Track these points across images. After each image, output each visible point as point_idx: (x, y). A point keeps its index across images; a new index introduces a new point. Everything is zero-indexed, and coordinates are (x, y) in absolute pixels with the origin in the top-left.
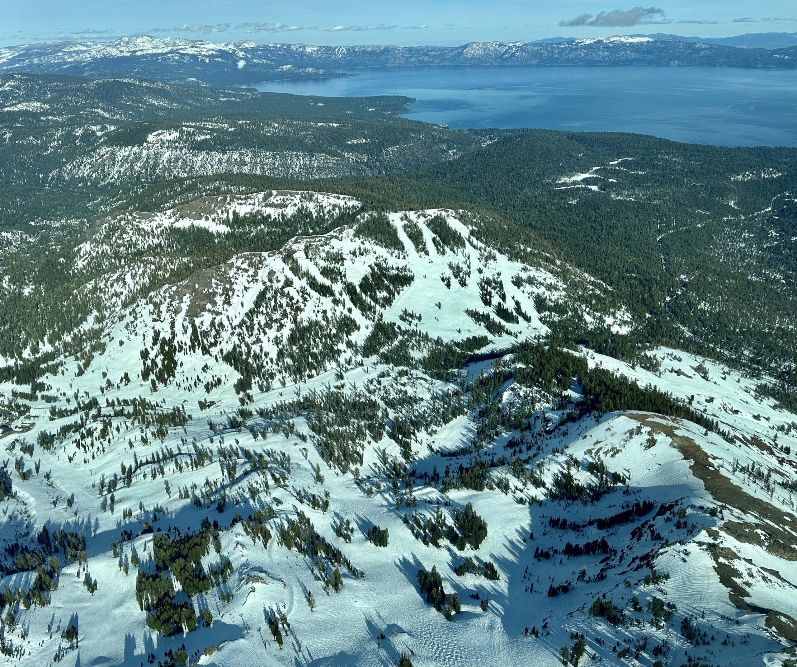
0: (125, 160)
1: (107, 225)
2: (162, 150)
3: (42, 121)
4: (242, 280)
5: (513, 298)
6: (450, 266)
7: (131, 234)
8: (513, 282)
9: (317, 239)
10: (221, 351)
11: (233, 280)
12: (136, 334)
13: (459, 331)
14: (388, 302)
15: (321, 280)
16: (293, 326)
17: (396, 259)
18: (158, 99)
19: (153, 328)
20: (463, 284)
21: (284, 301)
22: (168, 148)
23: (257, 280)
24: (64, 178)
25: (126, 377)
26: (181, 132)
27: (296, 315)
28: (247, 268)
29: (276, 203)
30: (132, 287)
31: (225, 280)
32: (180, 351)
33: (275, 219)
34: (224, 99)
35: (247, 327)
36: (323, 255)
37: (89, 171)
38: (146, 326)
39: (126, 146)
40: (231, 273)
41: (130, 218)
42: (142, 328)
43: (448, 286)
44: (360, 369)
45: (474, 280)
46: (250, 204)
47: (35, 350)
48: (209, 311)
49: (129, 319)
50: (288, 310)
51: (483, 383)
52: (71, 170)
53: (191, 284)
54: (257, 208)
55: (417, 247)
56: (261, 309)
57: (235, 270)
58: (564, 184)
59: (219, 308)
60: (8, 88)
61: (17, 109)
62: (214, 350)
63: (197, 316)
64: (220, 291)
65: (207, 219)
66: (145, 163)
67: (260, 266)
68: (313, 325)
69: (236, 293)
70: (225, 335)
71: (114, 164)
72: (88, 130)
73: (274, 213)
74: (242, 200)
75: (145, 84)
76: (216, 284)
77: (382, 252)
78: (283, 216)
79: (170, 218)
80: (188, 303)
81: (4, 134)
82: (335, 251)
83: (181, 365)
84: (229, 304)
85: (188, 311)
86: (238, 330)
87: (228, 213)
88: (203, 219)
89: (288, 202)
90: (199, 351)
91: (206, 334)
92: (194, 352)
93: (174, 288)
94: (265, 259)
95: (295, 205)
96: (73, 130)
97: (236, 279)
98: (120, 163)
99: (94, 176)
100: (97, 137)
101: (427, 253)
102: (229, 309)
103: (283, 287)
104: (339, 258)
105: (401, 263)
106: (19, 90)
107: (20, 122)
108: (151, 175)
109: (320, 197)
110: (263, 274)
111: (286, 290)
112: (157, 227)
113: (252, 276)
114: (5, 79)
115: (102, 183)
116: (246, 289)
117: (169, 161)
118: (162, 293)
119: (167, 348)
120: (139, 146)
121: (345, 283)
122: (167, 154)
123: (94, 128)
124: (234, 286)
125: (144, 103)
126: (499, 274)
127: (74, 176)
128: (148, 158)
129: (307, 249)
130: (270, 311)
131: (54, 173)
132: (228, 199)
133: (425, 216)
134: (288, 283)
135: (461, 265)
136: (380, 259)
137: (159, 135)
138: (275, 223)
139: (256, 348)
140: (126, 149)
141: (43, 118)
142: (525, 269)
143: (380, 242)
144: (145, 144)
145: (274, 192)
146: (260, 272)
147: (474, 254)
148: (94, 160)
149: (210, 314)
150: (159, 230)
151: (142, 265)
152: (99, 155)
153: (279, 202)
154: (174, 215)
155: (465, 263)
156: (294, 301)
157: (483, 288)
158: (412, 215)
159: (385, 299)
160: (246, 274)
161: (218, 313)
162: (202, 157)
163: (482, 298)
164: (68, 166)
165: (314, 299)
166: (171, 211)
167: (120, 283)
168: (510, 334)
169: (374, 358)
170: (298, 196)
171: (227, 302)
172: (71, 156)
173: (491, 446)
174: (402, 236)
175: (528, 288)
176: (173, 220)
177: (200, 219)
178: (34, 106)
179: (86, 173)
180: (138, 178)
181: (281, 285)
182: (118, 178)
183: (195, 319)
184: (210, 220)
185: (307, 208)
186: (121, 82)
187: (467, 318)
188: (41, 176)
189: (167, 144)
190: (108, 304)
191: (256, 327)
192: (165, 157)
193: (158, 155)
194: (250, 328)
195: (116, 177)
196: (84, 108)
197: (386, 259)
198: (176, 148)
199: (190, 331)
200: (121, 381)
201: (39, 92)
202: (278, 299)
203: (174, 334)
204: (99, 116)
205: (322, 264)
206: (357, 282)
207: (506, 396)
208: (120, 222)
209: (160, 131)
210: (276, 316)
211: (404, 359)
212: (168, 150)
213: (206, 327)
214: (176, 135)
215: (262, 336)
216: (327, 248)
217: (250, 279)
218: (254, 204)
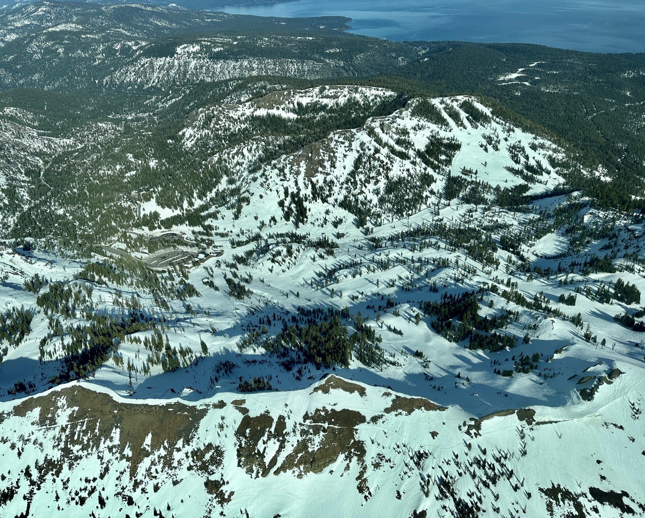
0: (161, 68)
1: (204, 114)
2: (189, 60)
3: (82, 38)
4: (341, 150)
5: (534, 158)
6: (484, 137)
7: (224, 121)
8: (530, 147)
9: (387, 119)
10: (336, 200)
11: (334, 150)
12: (271, 190)
13: (506, 182)
14: (448, 162)
15: (398, 148)
16: (386, 181)
17: (445, 132)
18: (160, 20)
19: (283, 185)
20: (496, 149)
21: (376, 163)
22: (193, 58)
23: (352, 150)
24: (116, 83)
25: (273, 219)
26: (202, 46)
27: (387, 173)
28: (343, 141)
29: (330, 95)
30: (250, 158)
31: (329, 149)
32: (306, 201)
33: (331, 107)
34: (209, 20)
35: (352, 183)
36: (394, 130)
37: (134, 77)
38: (277, 184)
39: (161, 57)
40: (332, 145)
41: (221, 109)
42: (274, 186)
43: (486, 150)
44: (448, 208)
45: (503, 146)
46: (309, 96)
47: (191, 204)
48: (321, 172)
49: (261, 180)
50: (381, 170)
51: (561, 211)
52: (120, 76)
53: (305, 154)
54: (315, 99)
55: (457, 123)
56: (359, 170)
57: (335, 143)
58: (504, 81)
59: (328, 170)
60: (41, 13)
61: (58, 30)
62: (331, 200)
63: (313, 177)
64: (326, 158)
65: (278, 109)
66: (178, 70)
67: (353, 139)
68: (401, 180)
69: (338, 159)
70: (336, 189)
71: (153, 71)
72: (125, 45)
73: (330, 103)
74: (302, 93)
75: (149, 9)
76: (323, 153)
77: (434, 127)
78: (337, 104)
79: (250, 108)
80: (305, 167)
81: (57, 49)
82: (401, 127)
83: (310, 210)
84: (335, 167)
85: (306, 173)
86: (345, 186)
87: (293, 104)
88: (275, 108)
89: (339, 94)
90: (319, 201)
91: (321, 188)
92: (316, 201)
93: (292, 157)
94: (355, 134)
95: (345, 96)
96: (113, 45)
97: (337, 149)
98: (158, 70)
99: (139, 80)
100: (133, 50)
101: (465, 128)
102: (335, 170)
103: (374, 154)
104: (405, 132)
105: (449, 135)
106: (51, 14)
107: (66, 39)
108: (183, 79)
109: (364, 89)
110: (356, 145)
111: (377, 156)
112: (242, 116)
113: (348, 147)
114: (37, 5)
115: (146, 87)
116: (345, 156)
117: (196, 68)
118: (282, 160)
119: (296, 199)
120: (171, 57)
121: (415, 150)
122: (193, 63)
123: (130, 44)
124: (336, 154)
125: (151, 23)
126: (520, 142)
127: (123, 81)
128: (180, 66)
129: (382, 126)
130: (367, 171)
131: (107, 79)
132: (292, 93)
133: (457, 101)
134: (377, 151)
135: (492, 136)
136: (434, 132)
137: (185, 48)
138: (332, 110)
139: (361, 197)
140: (161, 59)
141: (83, 36)
142: (535, 138)
143: (430, 120)
144: (175, 55)
145: (327, 87)
146: (353, 143)
147: (499, 128)
148: (137, 68)
149: (322, 175)
150: (243, 117)
151: (255, 143)
152: (140, 64)
153: (333, 94)
154: (252, 106)
155: (494, 134)
156: (385, 163)
157: (511, 152)
158: (447, 100)
159: (446, 161)
160: (343, 146)
161: (328, 174)
162: (220, 64)
163: (512, 159)
164: (118, 74)
165: (398, 161)
166: (250, 103)
167: (240, 155)
168: (541, 182)
169: (455, 201)
170: (346, 89)
171: (333, 166)
172: (118, 65)
173: (586, 250)
174: (445, 115)
175: (542, 152)
176: (252, 110)
177: (273, 109)
178: (71, 27)
179: (132, 79)
180: (174, 81)
181: (372, 152)
182: (158, 82)
183: (312, 178)
184: (281, 109)
185: (355, 97)
186: (131, 7)
187: (507, 172)
188: (97, 81)
189: (192, 55)
190: (235, 171)
191: (359, 182)
192: (192, 65)
193: (186, 64)
194: (355, 184)
195: (156, 81)
196: (109, 28)
197: (438, 132)
198: (200, 58)
199: (310, 186)
200: (270, 222)
201: (66, 16)
202: (372, 163)
203: (299, 189)
204: (122, 34)
205: (396, 137)
206: (423, 149)
207: (586, 218)
208: (213, 112)
209: (185, 45)
210: (373, 174)
211: (480, 201)
212: (194, 59)
213: (321, 183)
214: (197, 48)
215: (364, 189)
216: (395, 125)
217: (347, 149)
218: (312, 97)
